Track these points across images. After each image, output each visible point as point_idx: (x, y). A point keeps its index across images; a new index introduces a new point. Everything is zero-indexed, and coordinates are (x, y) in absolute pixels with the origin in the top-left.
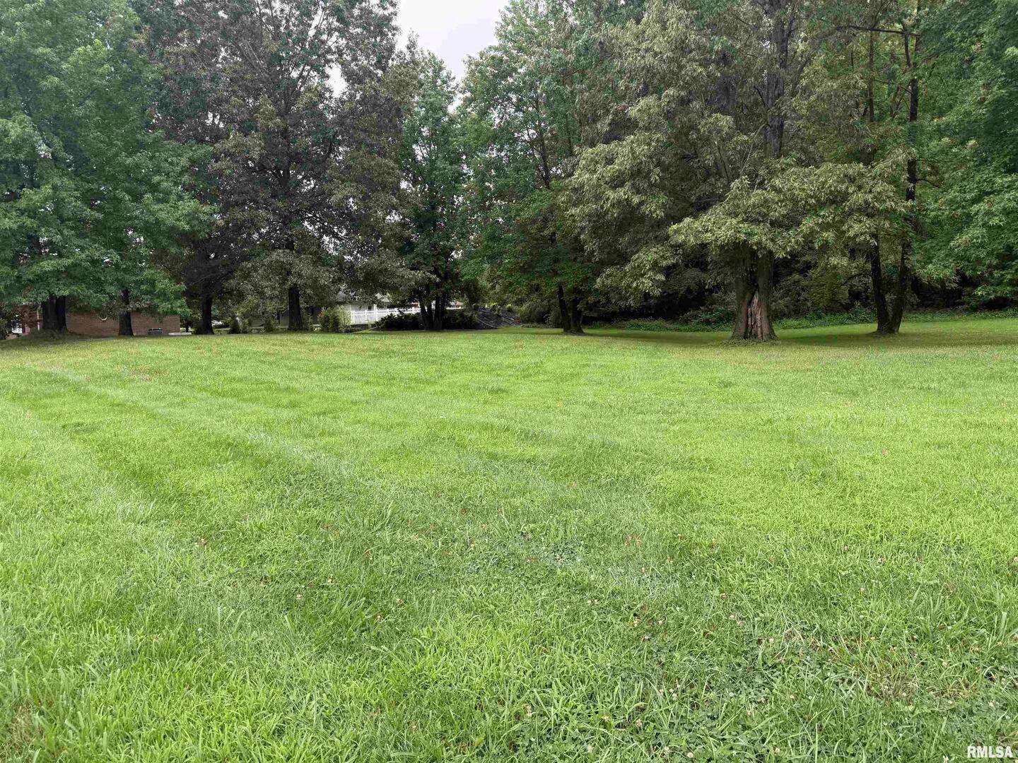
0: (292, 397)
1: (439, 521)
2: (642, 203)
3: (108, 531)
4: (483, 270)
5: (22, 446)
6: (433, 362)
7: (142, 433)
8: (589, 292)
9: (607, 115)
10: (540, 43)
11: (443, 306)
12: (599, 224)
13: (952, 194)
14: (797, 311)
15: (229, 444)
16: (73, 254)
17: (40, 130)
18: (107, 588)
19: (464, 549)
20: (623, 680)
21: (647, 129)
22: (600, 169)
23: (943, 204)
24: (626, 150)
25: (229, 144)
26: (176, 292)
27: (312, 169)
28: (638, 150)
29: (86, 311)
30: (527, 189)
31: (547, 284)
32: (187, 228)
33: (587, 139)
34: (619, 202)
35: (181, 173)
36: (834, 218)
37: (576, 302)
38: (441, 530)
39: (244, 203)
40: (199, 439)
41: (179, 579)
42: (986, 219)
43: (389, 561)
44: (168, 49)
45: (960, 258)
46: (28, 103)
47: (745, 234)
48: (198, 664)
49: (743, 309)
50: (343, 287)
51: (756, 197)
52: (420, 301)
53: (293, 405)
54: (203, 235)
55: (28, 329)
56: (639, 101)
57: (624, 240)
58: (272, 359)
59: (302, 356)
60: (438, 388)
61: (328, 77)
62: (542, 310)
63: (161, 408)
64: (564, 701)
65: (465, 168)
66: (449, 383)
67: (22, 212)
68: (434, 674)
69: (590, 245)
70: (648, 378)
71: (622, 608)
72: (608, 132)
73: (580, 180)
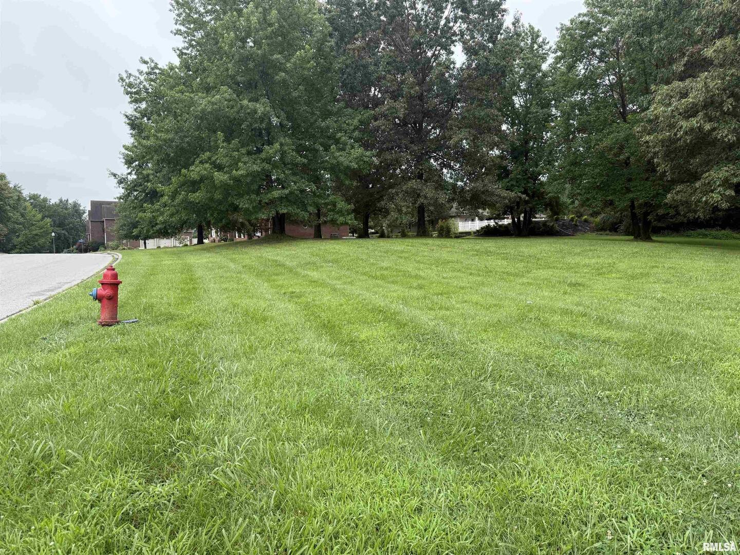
0: (419, 282)
1: (529, 381)
2: (714, 129)
3: (311, 361)
4: (565, 189)
5: (263, 304)
6: (522, 261)
7: (328, 300)
8: (659, 206)
9: (683, 57)
10: (623, 5)
11: (530, 217)
12: (671, 148)
15: (380, 311)
16: (290, 186)
17: (274, 108)
18: (310, 395)
19: (549, 404)
20: (693, 526)
21: (721, 66)
22: (674, 102)
24: (700, 85)
25: (383, 109)
26: (347, 211)
27: (438, 121)
28: (711, 85)
29: (296, 222)
30: (606, 123)
31: (620, 200)
32: (356, 166)
33: (663, 79)
34: (692, 129)
35: (354, 130)
37: (646, 214)
38: (531, 387)
39: (392, 149)
40: (362, 306)
41: (352, 396)
43: (491, 404)
44: (349, 46)
46: (267, 91)
48: (365, 454)
50: (455, 205)
52: (512, 214)
53: (420, 287)
54: (365, 172)
55: (264, 233)
56: (715, 43)
57: (696, 161)
58: (406, 255)
59: (426, 254)
60: (525, 280)
61: (453, 53)
62: (615, 220)
63: (339, 285)
64: (638, 533)
65: (554, 111)
66: (534, 277)
67: (263, 160)
68: (530, 492)
69: (663, 167)
70: (716, 280)
71: (691, 469)
72: (683, 72)
73: (655, 112)
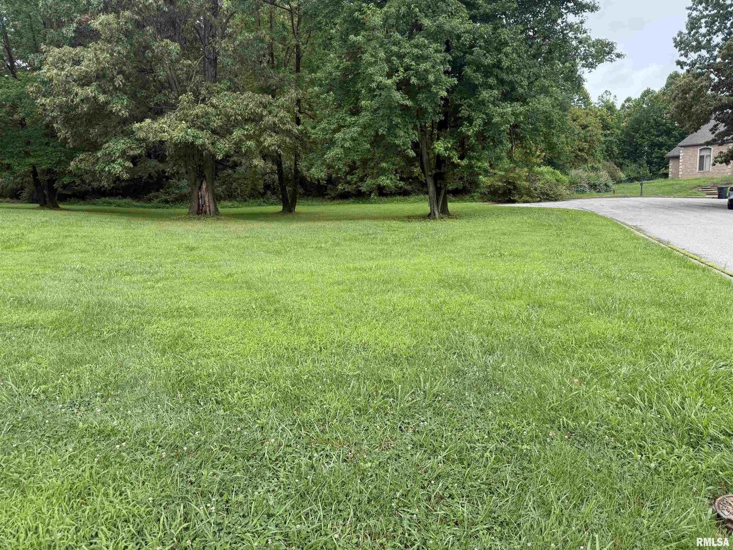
2: (108, 102)
8: (63, 174)
9: (72, 23)
12: (69, 115)
13: (323, 125)
14: (230, 196)
21: (109, 41)
22: (68, 67)
23: (319, 130)
24: (91, 56)
28: (101, 57)
31: (19, 164)
33: (52, 41)
34: (87, 98)
36: (254, 132)
37: (51, 181)
42: (343, 142)
45: (329, 167)
47: (193, 136)
49: (195, 193)
51: (199, 109)
56: (100, 16)
57: (94, 131)
62: (15, 186)
69: (63, 133)
70: (128, 246)
71: (148, 444)
72: (74, 38)
73: (48, 74)
